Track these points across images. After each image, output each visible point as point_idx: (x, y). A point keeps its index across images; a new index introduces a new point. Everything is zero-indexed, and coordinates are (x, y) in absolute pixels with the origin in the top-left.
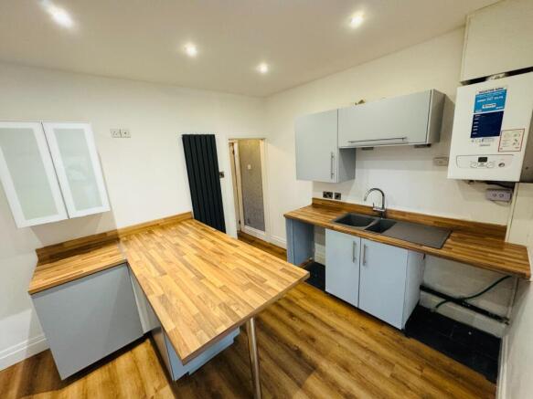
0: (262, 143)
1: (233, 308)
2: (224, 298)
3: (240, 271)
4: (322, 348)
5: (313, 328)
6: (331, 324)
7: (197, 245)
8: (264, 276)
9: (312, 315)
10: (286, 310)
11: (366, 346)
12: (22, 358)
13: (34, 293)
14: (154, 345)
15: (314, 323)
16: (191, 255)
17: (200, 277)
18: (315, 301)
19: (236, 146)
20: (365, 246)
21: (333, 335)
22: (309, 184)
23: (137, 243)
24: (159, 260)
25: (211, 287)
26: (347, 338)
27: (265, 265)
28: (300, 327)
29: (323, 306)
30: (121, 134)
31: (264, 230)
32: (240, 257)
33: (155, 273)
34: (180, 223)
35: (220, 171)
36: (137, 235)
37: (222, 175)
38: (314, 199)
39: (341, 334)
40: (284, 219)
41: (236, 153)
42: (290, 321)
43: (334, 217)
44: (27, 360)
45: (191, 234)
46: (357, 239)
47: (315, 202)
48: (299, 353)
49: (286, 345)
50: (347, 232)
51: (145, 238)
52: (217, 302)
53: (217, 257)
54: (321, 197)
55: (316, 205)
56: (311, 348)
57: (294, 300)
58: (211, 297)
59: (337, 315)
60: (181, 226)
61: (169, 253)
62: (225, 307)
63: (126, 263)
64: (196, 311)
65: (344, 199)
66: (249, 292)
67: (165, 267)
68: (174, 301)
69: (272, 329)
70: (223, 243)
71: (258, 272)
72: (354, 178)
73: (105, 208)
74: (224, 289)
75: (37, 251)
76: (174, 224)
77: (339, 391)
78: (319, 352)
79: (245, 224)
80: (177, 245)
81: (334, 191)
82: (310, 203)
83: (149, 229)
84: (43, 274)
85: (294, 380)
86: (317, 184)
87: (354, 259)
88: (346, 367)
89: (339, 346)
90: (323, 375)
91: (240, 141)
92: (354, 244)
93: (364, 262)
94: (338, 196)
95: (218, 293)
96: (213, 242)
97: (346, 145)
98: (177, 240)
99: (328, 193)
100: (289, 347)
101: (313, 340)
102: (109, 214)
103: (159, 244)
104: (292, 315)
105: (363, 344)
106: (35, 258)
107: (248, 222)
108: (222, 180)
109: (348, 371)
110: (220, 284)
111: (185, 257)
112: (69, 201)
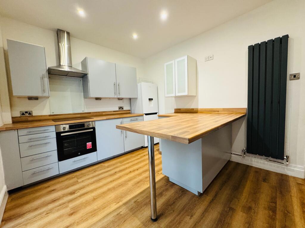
30: (209, 58)
75: (175, 109)
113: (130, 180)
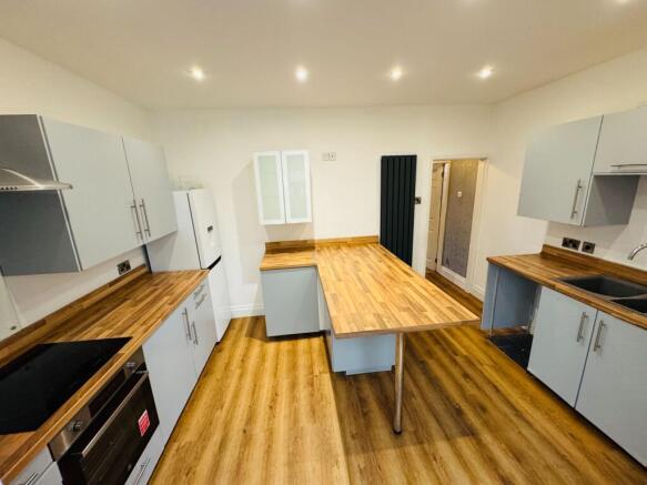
0: (481, 164)
1: (385, 320)
2: (381, 311)
3: (404, 296)
4: (492, 423)
5: (491, 400)
6: (518, 407)
7: (373, 266)
8: (426, 306)
9: (495, 387)
10: (461, 367)
11: (564, 453)
12: (249, 315)
13: (262, 270)
14: (325, 342)
15: (493, 395)
16: (365, 273)
17: (367, 290)
18: (505, 375)
19: (447, 166)
20: (602, 324)
21: (514, 419)
22: (543, 225)
23: (326, 253)
24: (339, 270)
25: (372, 300)
26: (537, 432)
27: (432, 300)
28: (471, 390)
29: (516, 385)
30: (330, 157)
31: (465, 276)
32: (410, 285)
33: (334, 278)
34: (365, 245)
35: (417, 195)
36: (328, 248)
37: (419, 201)
38: (545, 246)
39: (530, 425)
40: (487, 264)
41: (446, 175)
42: (462, 381)
43: (566, 275)
44: (252, 317)
45: (372, 256)
46: (591, 311)
47: (548, 251)
48: (459, 412)
49: (447, 399)
50: (580, 299)
51: (333, 251)
52: (373, 311)
53: (388, 280)
54: (558, 244)
55: (547, 255)
56: (478, 415)
57: (476, 363)
58: (369, 306)
59: (533, 402)
60: (365, 248)
61: (348, 266)
62: (378, 316)
63: (315, 267)
64: (354, 311)
65: (598, 253)
66: (405, 314)
67: (342, 276)
68: (341, 300)
69: (436, 377)
70: (400, 271)
71: (423, 303)
72: (627, 223)
73: (308, 220)
74: (383, 305)
75: (266, 244)
76: (359, 245)
77: (496, 469)
78: (486, 423)
79: (443, 264)
80: (357, 262)
81: (583, 238)
82: (539, 250)
83: (338, 244)
84: (267, 260)
85: (444, 431)
86: (554, 226)
87: (580, 337)
88: (518, 457)
89: (520, 433)
90: (480, 445)
91: (453, 162)
92: (585, 316)
93: (597, 346)
94: (589, 247)
95: (378, 307)
96: (390, 267)
97: (606, 169)
98: (358, 258)
99: (571, 241)
100: (450, 403)
101: (484, 409)
102: (311, 225)
103: (342, 258)
104: (466, 376)
105: (559, 449)
106: (263, 249)
107: (446, 262)
108: (417, 207)
109: (518, 460)
110: (380, 300)
111: (360, 273)
112: (288, 212)
113: (294, 420)
